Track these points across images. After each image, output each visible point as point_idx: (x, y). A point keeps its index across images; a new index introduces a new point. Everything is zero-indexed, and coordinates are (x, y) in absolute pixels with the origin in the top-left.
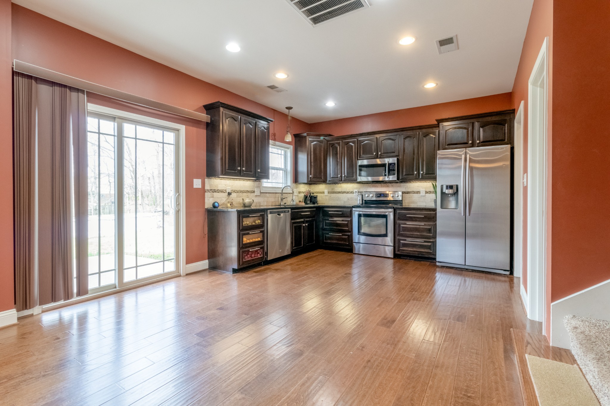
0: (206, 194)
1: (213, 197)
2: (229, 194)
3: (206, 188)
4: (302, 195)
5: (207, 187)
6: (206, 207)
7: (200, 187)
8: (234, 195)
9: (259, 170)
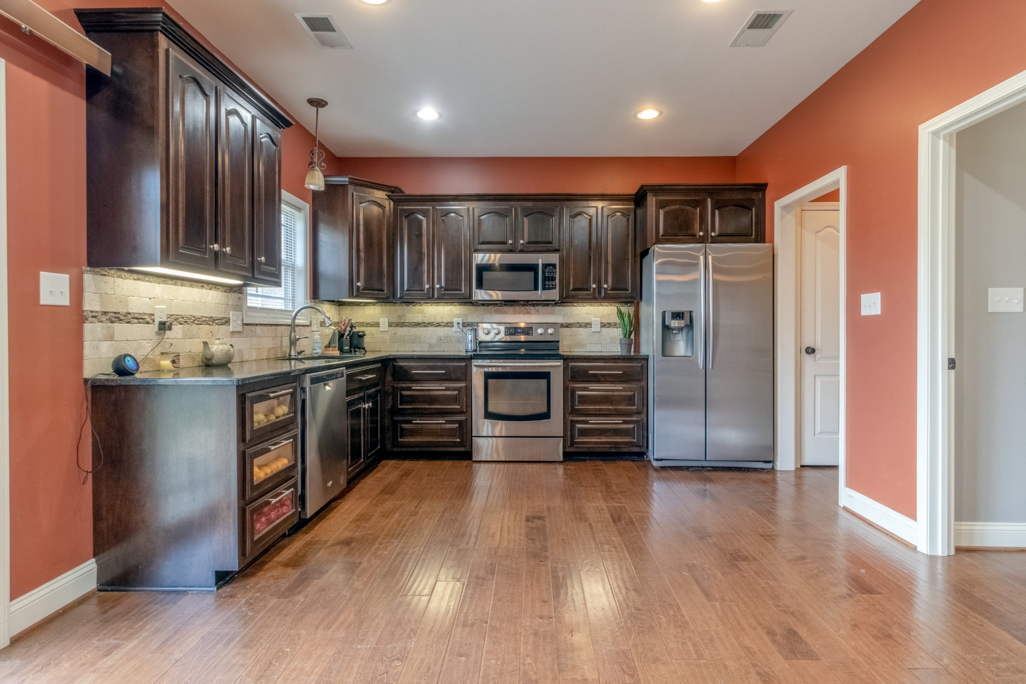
0: (87, 326)
1: (111, 338)
2: (164, 327)
3: (87, 307)
4: (330, 331)
5: (91, 304)
6: (89, 372)
7: (65, 301)
8: (177, 330)
9: (263, 259)
